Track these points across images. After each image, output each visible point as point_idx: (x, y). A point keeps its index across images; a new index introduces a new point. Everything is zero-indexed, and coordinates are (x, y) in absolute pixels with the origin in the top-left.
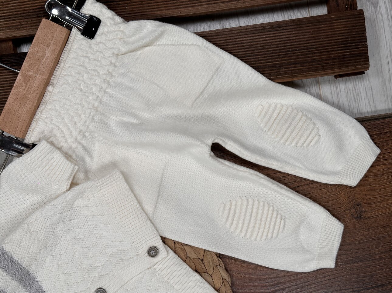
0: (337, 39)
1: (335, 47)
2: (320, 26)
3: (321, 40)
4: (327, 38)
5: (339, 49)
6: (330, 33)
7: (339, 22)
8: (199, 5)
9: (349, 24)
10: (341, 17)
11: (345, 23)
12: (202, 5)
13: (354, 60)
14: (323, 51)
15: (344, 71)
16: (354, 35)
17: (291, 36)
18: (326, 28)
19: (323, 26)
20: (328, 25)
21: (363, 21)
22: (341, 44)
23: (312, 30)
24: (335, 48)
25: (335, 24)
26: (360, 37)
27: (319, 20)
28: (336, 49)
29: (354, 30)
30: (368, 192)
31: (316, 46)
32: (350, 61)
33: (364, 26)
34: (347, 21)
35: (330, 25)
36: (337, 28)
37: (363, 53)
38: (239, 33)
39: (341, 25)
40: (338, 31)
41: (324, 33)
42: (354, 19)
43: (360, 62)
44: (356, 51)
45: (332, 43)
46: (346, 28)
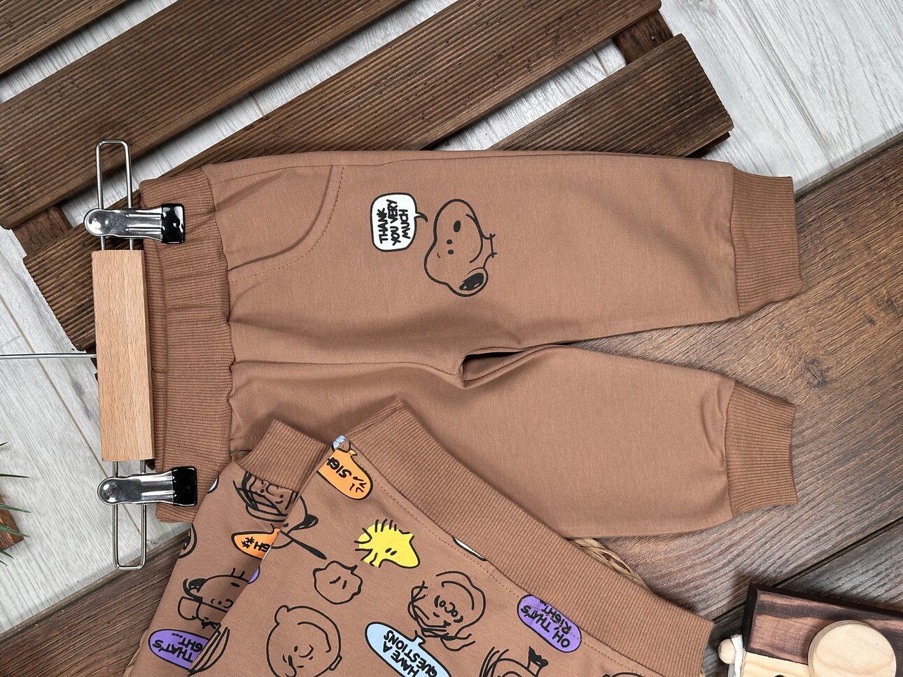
0: (659, 101)
1: (662, 114)
2: (623, 91)
3: (633, 113)
4: (642, 105)
5: (669, 115)
6: (643, 96)
7: (651, 72)
9: (668, 67)
10: (650, 61)
11: (662, 68)
13: (703, 122)
14: (645, 129)
15: (694, 148)
16: (684, 81)
17: (580, 127)
18: (634, 90)
19: (626, 89)
20: (635, 84)
21: (690, 52)
22: (669, 107)
23: (611, 103)
24: (662, 116)
25: (646, 77)
26: (697, 80)
27: (615, 82)
28: (665, 117)
29: (681, 75)
30: (820, 334)
31: (629, 127)
32: (697, 127)
33: (695, 61)
34: (664, 64)
35: (638, 82)
36: (652, 83)
37: (712, 105)
39: (657, 74)
40: (655, 86)
41: (633, 99)
42: (674, 56)
43: (713, 121)
44: (698, 107)
45: (654, 110)
46: (667, 77)
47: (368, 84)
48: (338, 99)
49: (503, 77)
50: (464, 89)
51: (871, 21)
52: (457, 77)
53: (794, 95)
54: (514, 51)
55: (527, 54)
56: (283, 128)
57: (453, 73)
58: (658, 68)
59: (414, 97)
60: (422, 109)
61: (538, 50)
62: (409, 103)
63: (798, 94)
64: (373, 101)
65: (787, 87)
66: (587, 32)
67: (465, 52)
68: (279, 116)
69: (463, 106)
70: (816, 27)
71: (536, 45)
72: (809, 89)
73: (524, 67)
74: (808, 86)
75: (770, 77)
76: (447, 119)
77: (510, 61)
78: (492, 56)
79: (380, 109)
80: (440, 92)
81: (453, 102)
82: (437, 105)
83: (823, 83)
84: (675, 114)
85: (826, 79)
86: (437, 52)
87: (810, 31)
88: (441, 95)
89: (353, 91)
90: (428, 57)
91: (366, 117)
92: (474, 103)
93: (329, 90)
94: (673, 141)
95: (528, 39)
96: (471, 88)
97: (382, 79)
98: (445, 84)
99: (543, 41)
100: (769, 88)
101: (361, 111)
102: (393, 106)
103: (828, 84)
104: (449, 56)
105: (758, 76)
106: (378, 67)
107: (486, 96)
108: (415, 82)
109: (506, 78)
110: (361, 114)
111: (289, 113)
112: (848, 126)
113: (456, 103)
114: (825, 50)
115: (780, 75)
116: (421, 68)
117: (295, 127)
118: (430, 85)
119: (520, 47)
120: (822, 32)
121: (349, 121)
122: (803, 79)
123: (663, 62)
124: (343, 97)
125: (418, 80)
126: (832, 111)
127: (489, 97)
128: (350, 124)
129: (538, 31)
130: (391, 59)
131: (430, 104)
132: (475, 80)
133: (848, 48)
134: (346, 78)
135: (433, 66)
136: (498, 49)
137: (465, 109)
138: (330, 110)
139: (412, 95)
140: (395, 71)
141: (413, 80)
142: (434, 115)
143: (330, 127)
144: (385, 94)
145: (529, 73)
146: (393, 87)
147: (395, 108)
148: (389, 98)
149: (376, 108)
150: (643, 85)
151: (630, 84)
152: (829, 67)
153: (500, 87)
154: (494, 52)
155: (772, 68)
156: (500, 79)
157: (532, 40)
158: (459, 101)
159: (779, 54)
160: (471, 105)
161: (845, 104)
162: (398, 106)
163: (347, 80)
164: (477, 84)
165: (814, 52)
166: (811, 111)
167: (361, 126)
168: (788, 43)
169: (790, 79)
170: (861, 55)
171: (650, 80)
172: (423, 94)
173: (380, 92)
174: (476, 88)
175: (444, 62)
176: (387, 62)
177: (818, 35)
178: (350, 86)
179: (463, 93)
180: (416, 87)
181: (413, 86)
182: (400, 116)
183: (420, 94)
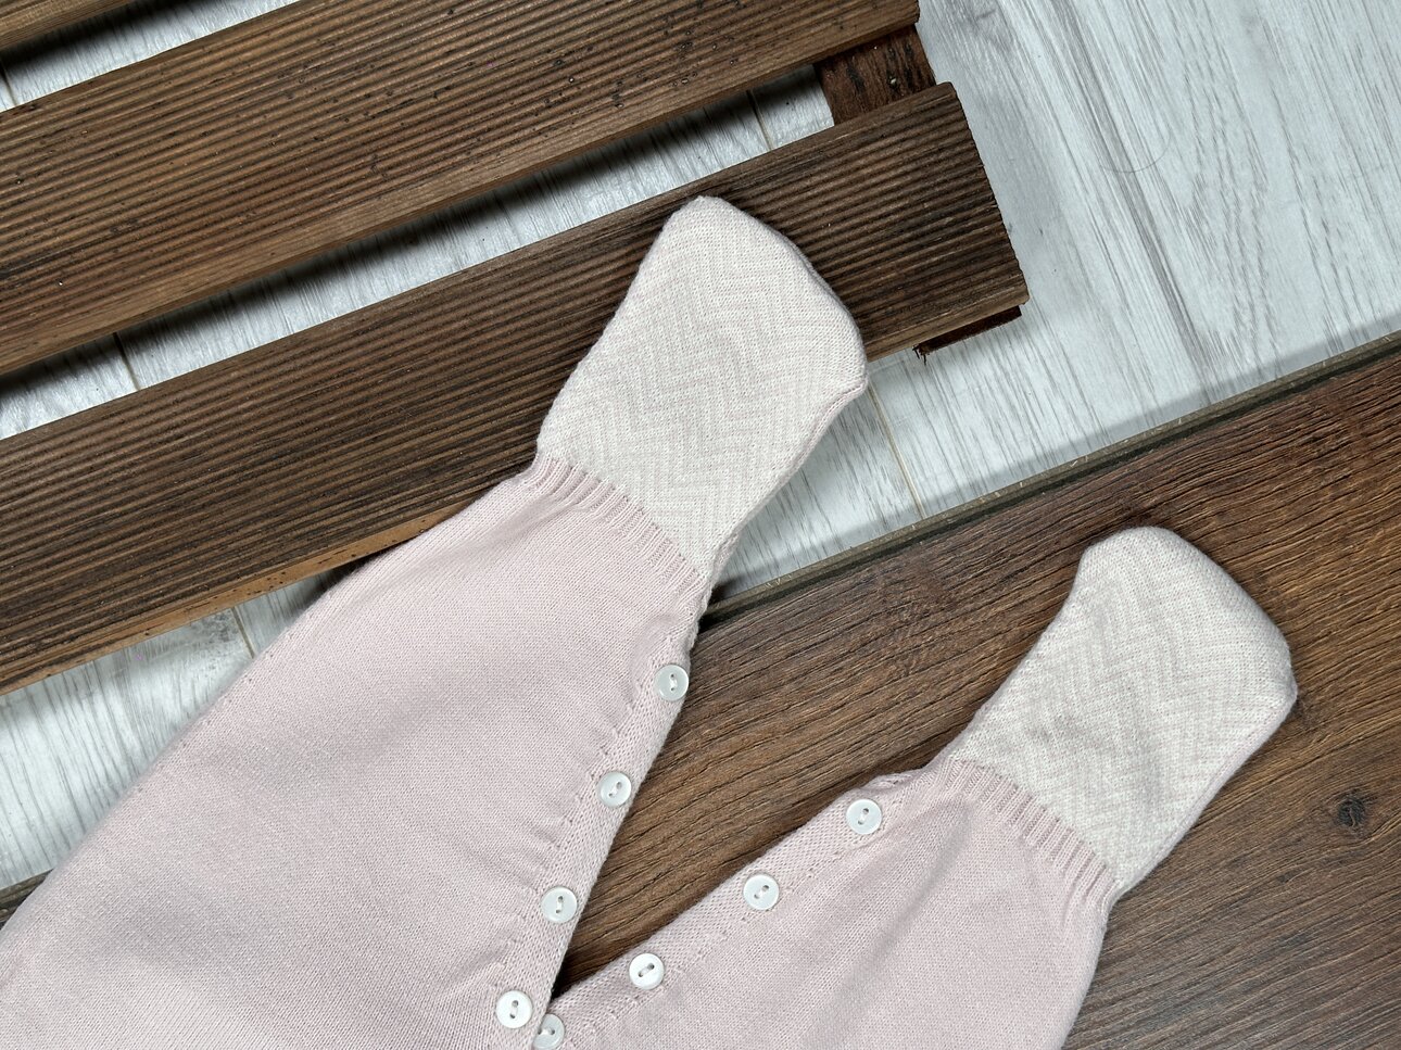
0: (881, 217)
1: (881, 245)
2: (808, 183)
3: (821, 233)
4: (845, 219)
5: (895, 250)
6: (851, 200)
7: (872, 152)
8: (334, 212)
9: (911, 149)
10: (873, 129)
11: (897, 149)
12: (345, 208)
13: (965, 276)
15: (939, 328)
16: (939, 184)
18: (832, 185)
19: (817, 179)
20: (837, 172)
21: (960, 126)
22: (902, 231)
24: (882, 251)
25: (862, 162)
26: (966, 186)
27: (794, 161)
28: (886, 254)
29: (936, 169)
32: (951, 287)
33: (969, 145)
34: (903, 140)
35: (842, 169)
36: (872, 175)
37: (989, 244)
38: (510, 277)
39: (885, 159)
40: (875, 185)
41: (827, 203)
42: (926, 127)
43: (986, 280)
44: (959, 244)
45: (866, 233)
46: (905, 168)
47: (267, 71)
48: (195, 92)
49: (560, 108)
50: (472, 119)
51: (1332, 109)
52: (460, 90)
53: (1150, 242)
54: (593, 56)
55: (618, 68)
56: (65, 135)
57: (454, 81)
58: (890, 145)
59: (361, 116)
60: (373, 146)
61: (642, 63)
62: (349, 127)
63: (1159, 241)
64: (272, 110)
65: (1137, 222)
66: (752, 43)
67: (488, 39)
68: (60, 108)
69: (464, 156)
70: (1215, 104)
71: (639, 53)
72: (1185, 233)
73: (607, 95)
74: (1183, 227)
75: (1106, 198)
76: (423, 178)
77: (578, 77)
78: (543, 58)
79: (283, 129)
80: (419, 117)
81: (442, 142)
82: (408, 144)
83: (1216, 225)
84: (910, 251)
85: (1221, 217)
86: (426, 29)
87: (1202, 112)
88: (420, 122)
89: (231, 80)
90: (404, 37)
91: (252, 141)
92: (489, 153)
93: (178, 70)
94: (897, 307)
95: (625, 37)
96: (487, 119)
97: (297, 66)
98: (432, 100)
99: (657, 46)
100: (1101, 222)
101: (241, 127)
102: (312, 129)
103: (1225, 230)
104: (450, 42)
105: (1081, 193)
106: (294, 38)
107: (517, 142)
108: (368, 85)
109: (566, 111)
110: (240, 133)
111: (84, 105)
112: (1254, 321)
113: (449, 145)
114: (1228, 157)
115: (1128, 198)
116: (384, 56)
117: (92, 136)
118: (399, 96)
119: (606, 51)
120: (1227, 114)
121: (211, 144)
122: (1174, 212)
123: (902, 136)
124: (207, 89)
125: (376, 83)
126: (1225, 287)
127: (522, 146)
128: (213, 149)
129: (649, 22)
130: (324, 27)
131: (394, 138)
132: (498, 104)
133: (1276, 157)
134: (219, 49)
135: (412, 56)
136: (561, 46)
137: (468, 161)
138: (174, 112)
139: (358, 112)
140: (330, 53)
141: (364, 80)
142: (399, 164)
143: (168, 149)
144: (298, 100)
145: (615, 109)
146: (319, 86)
147: (315, 134)
148: (306, 109)
149: (277, 126)
150: (852, 177)
151: (824, 171)
152: (1231, 194)
153: (550, 128)
154: (549, 51)
155: (1111, 178)
156: (550, 112)
157: (632, 40)
158: (457, 142)
159: (1132, 155)
160: (482, 155)
161: (1254, 275)
162: (323, 131)
163: (221, 54)
164: (503, 113)
165: (1203, 157)
166: (1180, 280)
167: (237, 158)
168: (1154, 132)
169: (1147, 208)
170: (1301, 178)
171: (870, 170)
172: (380, 114)
173: (289, 94)
174: (498, 121)
175: (437, 53)
176: (315, 30)
177: (1218, 123)
178: (226, 69)
179: (470, 126)
180: (368, 96)
181: (363, 93)
182: (323, 153)
183: (375, 111)
